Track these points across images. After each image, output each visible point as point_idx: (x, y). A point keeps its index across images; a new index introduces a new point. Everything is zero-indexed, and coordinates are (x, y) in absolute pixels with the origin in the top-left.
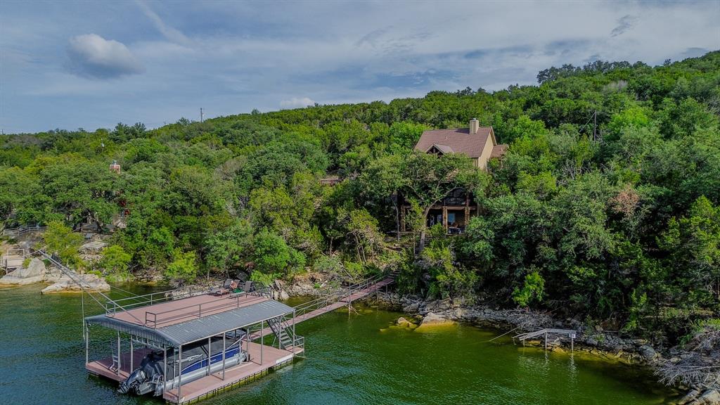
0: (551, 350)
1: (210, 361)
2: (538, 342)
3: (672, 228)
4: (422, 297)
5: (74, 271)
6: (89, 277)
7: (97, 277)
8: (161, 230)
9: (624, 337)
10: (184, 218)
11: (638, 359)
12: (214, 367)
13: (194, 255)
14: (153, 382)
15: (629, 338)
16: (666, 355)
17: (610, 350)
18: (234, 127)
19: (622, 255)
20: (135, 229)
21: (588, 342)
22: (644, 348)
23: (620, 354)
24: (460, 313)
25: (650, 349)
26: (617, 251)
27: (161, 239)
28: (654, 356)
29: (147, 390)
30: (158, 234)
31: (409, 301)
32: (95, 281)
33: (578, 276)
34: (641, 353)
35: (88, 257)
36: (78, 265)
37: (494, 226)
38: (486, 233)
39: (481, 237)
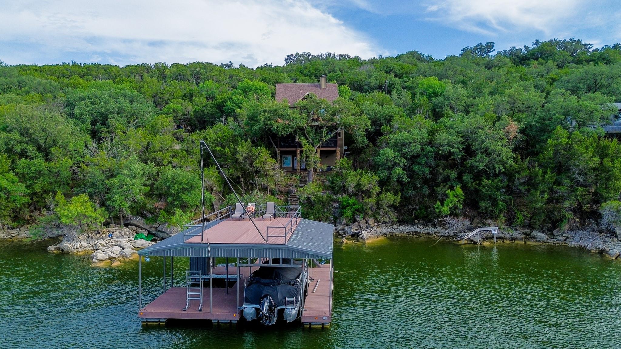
0: (481, 244)
14: (285, 307)
19: (516, 169)
22: (535, 234)
25: (539, 234)
26: (514, 167)
28: (545, 238)
33: (487, 187)
34: (534, 237)
37: (403, 155)
38: (401, 161)
39: (395, 164)
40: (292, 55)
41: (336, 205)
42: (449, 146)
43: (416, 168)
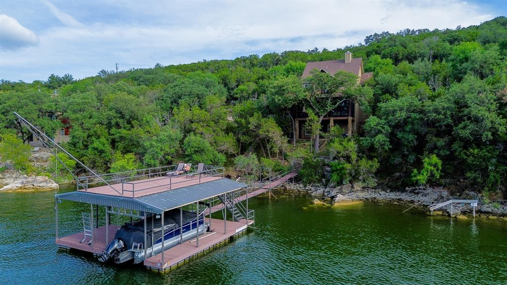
0: (455, 218)
1: (182, 231)
4: (325, 186)
5: (25, 176)
6: (39, 178)
7: (47, 178)
8: (101, 140)
10: (119, 130)
12: (186, 235)
13: (133, 156)
14: (132, 250)
20: (77, 140)
21: (483, 210)
24: (361, 195)
27: (101, 147)
29: (126, 258)
30: (98, 143)
31: (313, 189)
32: (45, 181)
35: (37, 164)
36: (29, 170)
37: (389, 123)
38: (384, 128)
39: (379, 132)
40: (371, 36)
41: (328, 169)
42: (436, 112)
43: (400, 135)
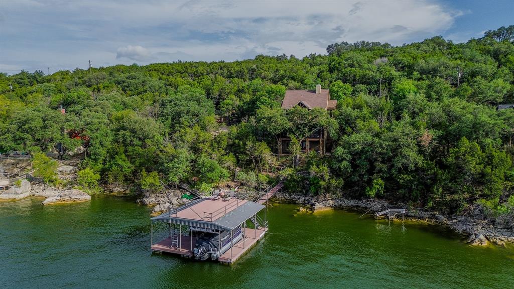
0: (392, 220)
1: (232, 239)
2: (383, 217)
3: (451, 153)
4: (305, 195)
6: (75, 191)
7: (81, 191)
9: (426, 211)
11: (437, 222)
14: (210, 252)
15: (428, 211)
16: (450, 218)
17: (420, 218)
18: (127, 78)
19: (426, 168)
21: (409, 215)
22: (438, 216)
23: (427, 220)
24: (331, 203)
25: (441, 216)
26: (423, 166)
28: (444, 219)
29: (207, 257)
32: (80, 194)
33: (403, 179)
34: (437, 218)
35: (62, 177)
36: (56, 183)
37: (350, 153)
38: (347, 156)
39: (344, 159)
40: (332, 45)
